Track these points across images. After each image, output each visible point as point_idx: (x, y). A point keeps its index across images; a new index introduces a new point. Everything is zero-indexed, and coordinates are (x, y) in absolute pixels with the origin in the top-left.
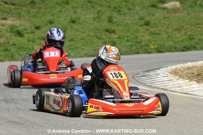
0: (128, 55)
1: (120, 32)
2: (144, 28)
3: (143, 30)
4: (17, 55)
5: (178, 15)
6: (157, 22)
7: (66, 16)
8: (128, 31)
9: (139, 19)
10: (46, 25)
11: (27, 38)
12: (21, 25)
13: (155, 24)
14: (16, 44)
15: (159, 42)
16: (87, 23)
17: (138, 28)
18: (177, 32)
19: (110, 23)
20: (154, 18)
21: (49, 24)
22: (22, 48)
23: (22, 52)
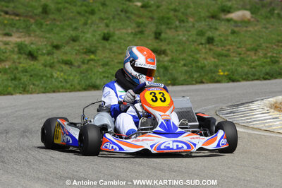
0: (187, 85)
1: (172, 52)
2: (206, 48)
3: (204, 51)
4: (32, 86)
5: (251, 29)
6: (222, 38)
7: (95, 31)
8: (184, 51)
9: (197, 35)
10: (67, 43)
11: (43, 62)
12: (32, 43)
13: (221, 41)
14: (29, 70)
15: (228, 67)
16: (125, 41)
17: (197, 47)
18: (252, 53)
19: (157, 41)
20: (218, 33)
21: (71, 42)
22: (37, 75)
23: (36, 81)
